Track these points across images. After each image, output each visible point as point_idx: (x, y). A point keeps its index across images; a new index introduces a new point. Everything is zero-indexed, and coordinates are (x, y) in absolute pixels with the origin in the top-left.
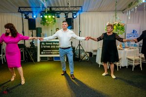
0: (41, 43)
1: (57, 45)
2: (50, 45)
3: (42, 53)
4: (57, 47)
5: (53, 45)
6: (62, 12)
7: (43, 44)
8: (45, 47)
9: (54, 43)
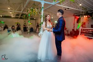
0: (82, 29)
2: (86, 31)
3: (81, 34)
4: (90, 32)
5: (88, 31)
7: (83, 30)
8: (83, 31)
9: (88, 30)
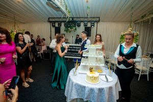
1: (76, 49)
2: (71, 49)
5: (73, 49)
6: (82, 21)
